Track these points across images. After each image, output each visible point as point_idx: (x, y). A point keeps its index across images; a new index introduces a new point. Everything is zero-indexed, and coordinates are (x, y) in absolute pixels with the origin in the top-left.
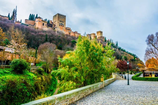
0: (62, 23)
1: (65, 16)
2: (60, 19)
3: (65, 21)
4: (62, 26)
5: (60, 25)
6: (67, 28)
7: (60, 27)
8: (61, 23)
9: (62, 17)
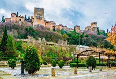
0: (40, 16)
1: (43, 9)
2: (38, 13)
3: (43, 14)
4: (40, 19)
5: (37, 19)
6: (51, 22)
7: (38, 20)
8: (38, 16)
9: (39, 10)
